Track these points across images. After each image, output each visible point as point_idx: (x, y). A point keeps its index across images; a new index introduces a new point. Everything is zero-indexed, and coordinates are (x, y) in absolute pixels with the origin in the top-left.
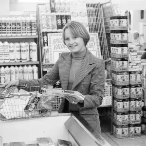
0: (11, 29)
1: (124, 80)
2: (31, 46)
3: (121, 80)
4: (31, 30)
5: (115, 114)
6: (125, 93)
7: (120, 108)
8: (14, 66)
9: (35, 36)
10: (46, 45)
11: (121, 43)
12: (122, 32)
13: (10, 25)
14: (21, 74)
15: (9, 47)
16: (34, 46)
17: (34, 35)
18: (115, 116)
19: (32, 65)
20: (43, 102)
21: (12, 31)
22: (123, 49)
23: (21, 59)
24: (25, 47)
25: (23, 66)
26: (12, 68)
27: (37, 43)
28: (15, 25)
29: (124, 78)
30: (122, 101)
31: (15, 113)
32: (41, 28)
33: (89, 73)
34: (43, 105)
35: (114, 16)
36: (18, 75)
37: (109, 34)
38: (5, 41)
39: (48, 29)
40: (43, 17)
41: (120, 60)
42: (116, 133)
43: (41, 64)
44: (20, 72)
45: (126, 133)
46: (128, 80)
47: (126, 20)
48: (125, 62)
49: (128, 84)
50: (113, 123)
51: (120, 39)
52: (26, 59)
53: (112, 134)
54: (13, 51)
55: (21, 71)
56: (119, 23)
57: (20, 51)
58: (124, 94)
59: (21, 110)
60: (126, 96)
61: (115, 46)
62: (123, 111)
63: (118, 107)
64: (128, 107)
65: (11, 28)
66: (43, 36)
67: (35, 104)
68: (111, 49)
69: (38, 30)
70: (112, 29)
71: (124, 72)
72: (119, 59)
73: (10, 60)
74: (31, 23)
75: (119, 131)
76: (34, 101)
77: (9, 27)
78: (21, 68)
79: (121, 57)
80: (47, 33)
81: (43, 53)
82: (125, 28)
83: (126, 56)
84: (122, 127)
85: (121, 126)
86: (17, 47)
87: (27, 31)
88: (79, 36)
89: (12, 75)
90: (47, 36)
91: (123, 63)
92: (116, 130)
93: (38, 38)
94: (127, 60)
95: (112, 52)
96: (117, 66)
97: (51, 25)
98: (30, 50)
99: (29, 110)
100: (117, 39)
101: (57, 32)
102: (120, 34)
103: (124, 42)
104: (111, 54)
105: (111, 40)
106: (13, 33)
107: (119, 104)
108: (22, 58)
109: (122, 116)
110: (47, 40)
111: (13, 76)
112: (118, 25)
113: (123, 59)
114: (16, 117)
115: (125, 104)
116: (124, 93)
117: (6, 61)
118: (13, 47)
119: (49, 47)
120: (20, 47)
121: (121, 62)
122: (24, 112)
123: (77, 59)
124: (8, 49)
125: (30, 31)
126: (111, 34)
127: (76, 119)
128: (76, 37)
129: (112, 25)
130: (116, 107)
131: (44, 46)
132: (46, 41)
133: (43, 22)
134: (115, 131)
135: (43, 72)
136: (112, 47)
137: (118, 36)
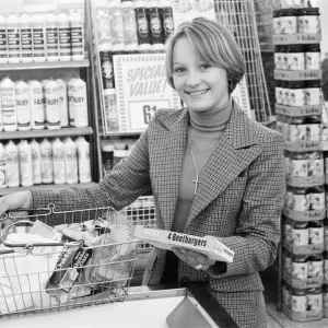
0: (20, 46)
1: (310, 174)
2: (72, 87)
3: (303, 174)
4: (71, 47)
5: (288, 260)
6: (314, 207)
7: (301, 244)
8: (29, 140)
9: (81, 62)
10: (109, 84)
11: (303, 78)
12: (306, 48)
13: (17, 36)
14: (47, 161)
15: (14, 92)
16: (80, 88)
17: (80, 60)
18: (287, 266)
19: (74, 138)
20: (102, 262)
21: (21, 52)
22: (308, 94)
23: (45, 122)
24: (55, 90)
25: (51, 139)
26: (24, 146)
27: (86, 81)
28: (30, 36)
29: (312, 168)
30: (307, 227)
31: (18, 298)
32: (96, 41)
33: (241, 175)
34: (102, 272)
35: (284, 7)
36: (38, 162)
37: (272, 55)
38: (5, 76)
39: (114, 43)
40: (101, 13)
41: (300, 121)
42: (290, 307)
43: (99, 135)
44: (43, 156)
45: (317, 309)
46: (322, 173)
47: (315, 17)
48: (314, 128)
49: (321, 183)
50: (283, 283)
51: (301, 67)
52: (58, 123)
53: (280, 310)
54: (25, 102)
55: (46, 152)
56: (298, 27)
57: (44, 100)
58: (311, 209)
59: (36, 288)
60: (316, 215)
61: (286, 84)
62: (308, 252)
63: (296, 243)
64: (321, 241)
65: (18, 43)
66: (102, 62)
67: (78, 270)
68: (277, 95)
69: (89, 47)
70: (280, 43)
71: (310, 152)
72: (298, 118)
73: (19, 124)
74: (70, 29)
75: (300, 303)
76: (75, 261)
77: (13, 39)
78: (46, 144)
79: (304, 114)
80: (111, 54)
81: (103, 106)
82: (313, 39)
83: (317, 111)
84: (307, 292)
85: (303, 290)
86: (35, 90)
87: (59, 51)
88: (217, 64)
89: (23, 165)
90: (111, 61)
91: (308, 130)
92: (290, 300)
93: (90, 67)
94: (319, 122)
95: (279, 101)
96: (293, 139)
97: (121, 35)
98: (69, 99)
99: (62, 286)
100: (293, 67)
101: (136, 52)
102: (300, 56)
103: (311, 75)
104: (276, 106)
105: (275, 71)
106: (24, 55)
107: (299, 236)
108: (49, 120)
109: (306, 265)
110: (112, 73)
111: (27, 167)
112: (294, 30)
113: (308, 120)
114: (20, 307)
115: (313, 235)
116: (311, 206)
117: (8, 128)
118: (25, 90)
119: (116, 91)
120: (44, 90)
121: (303, 128)
122: (44, 293)
123: (205, 129)
124: (14, 98)
125: (69, 51)
126: (277, 55)
127: (200, 307)
128: (206, 66)
129: (277, 32)
130: (292, 242)
131: (105, 87)
132: (108, 76)
133: (102, 28)
134: (287, 303)
135: (103, 153)
136: (278, 89)
137: (296, 59)
